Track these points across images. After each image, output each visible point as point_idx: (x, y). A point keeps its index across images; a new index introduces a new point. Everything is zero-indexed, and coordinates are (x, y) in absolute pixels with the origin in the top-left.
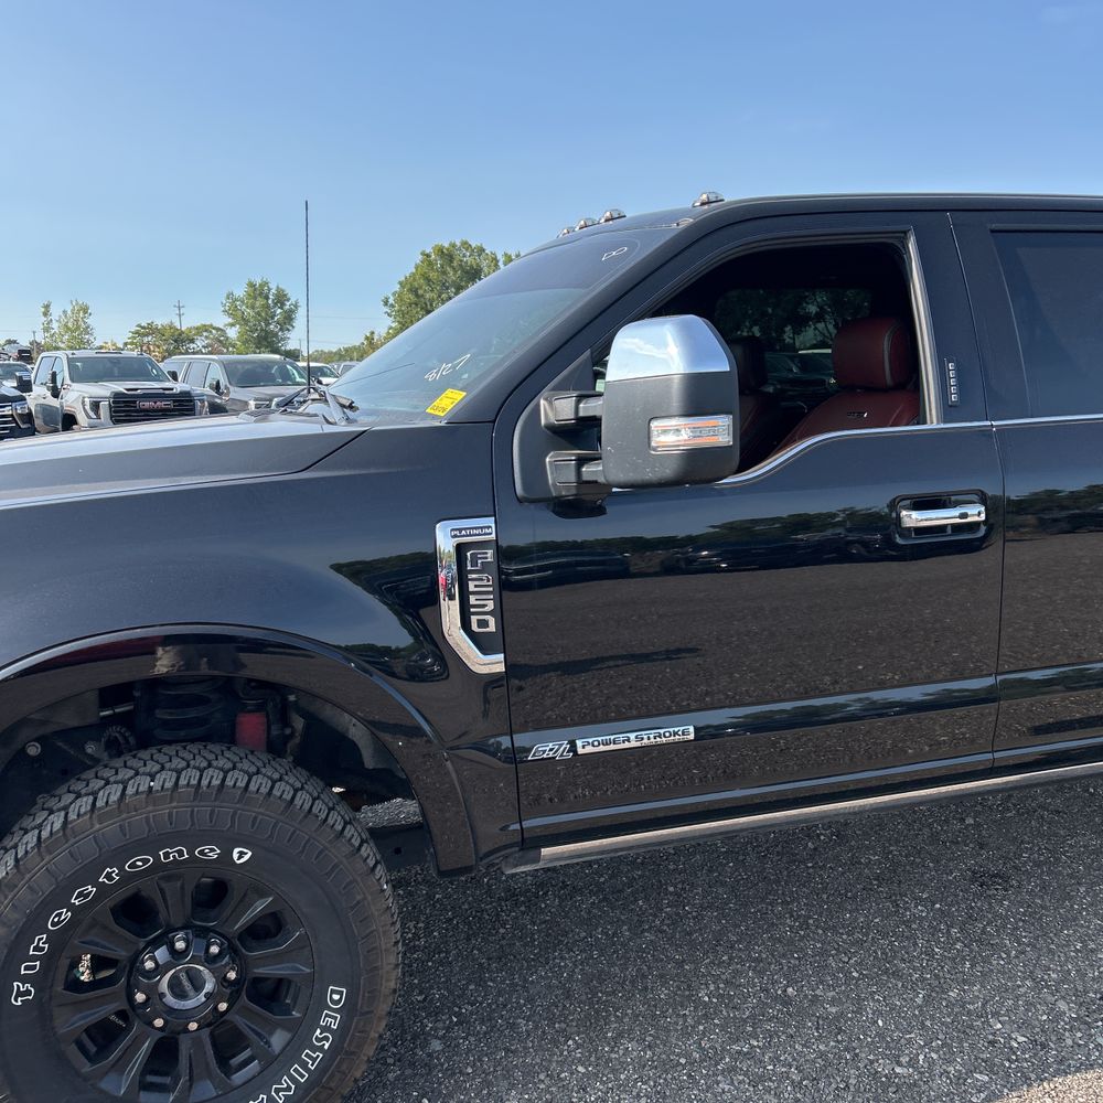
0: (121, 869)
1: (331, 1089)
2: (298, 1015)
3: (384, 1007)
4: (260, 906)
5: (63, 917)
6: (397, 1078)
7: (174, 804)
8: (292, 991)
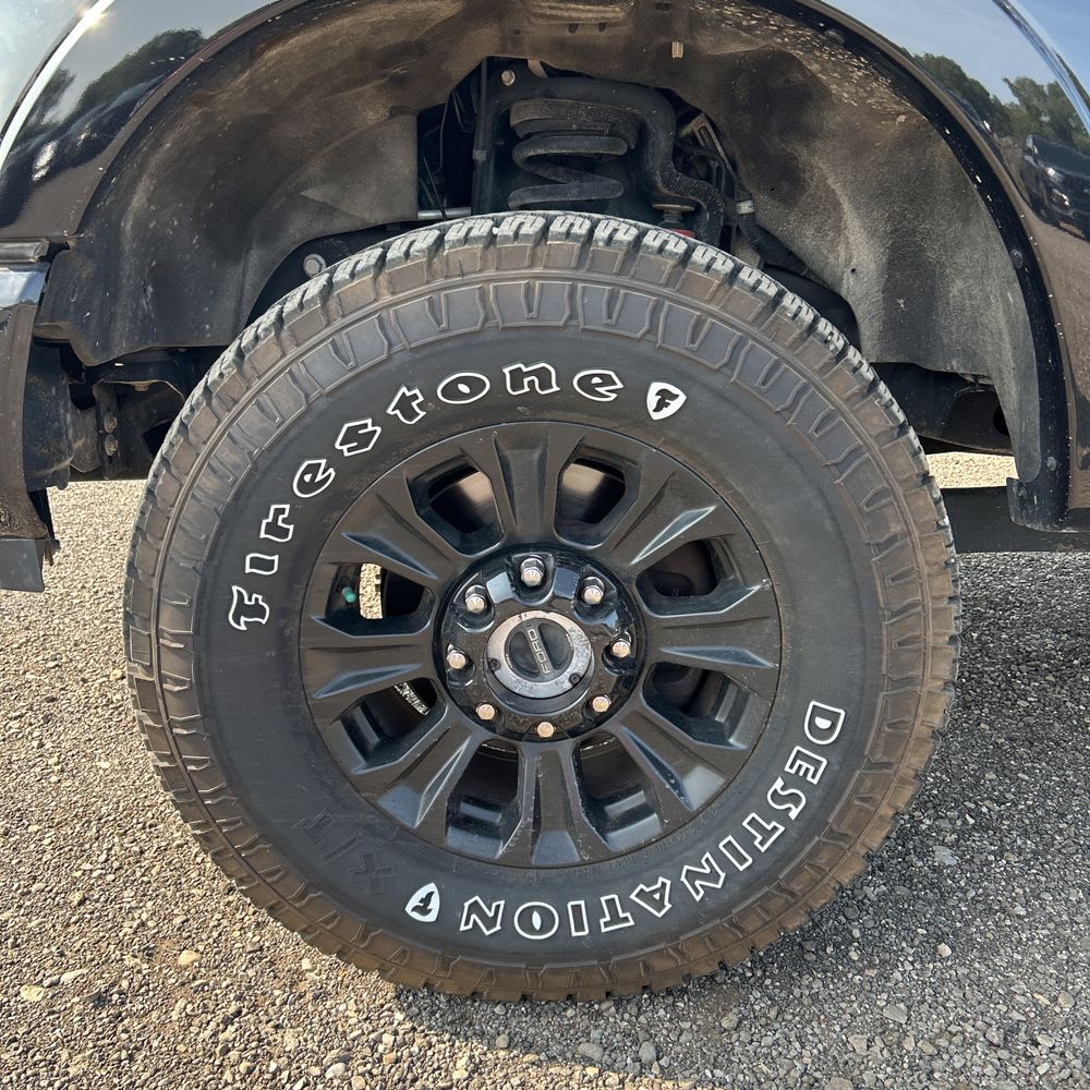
0: (430, 395)
1: (793, 894)
2: (741, 746)
3: (914, 761)
4: (684, 524)
5: (319, 477)
6: (882, 897)
7: (538, 270)
8: (730, 697)
